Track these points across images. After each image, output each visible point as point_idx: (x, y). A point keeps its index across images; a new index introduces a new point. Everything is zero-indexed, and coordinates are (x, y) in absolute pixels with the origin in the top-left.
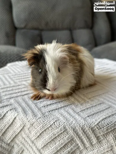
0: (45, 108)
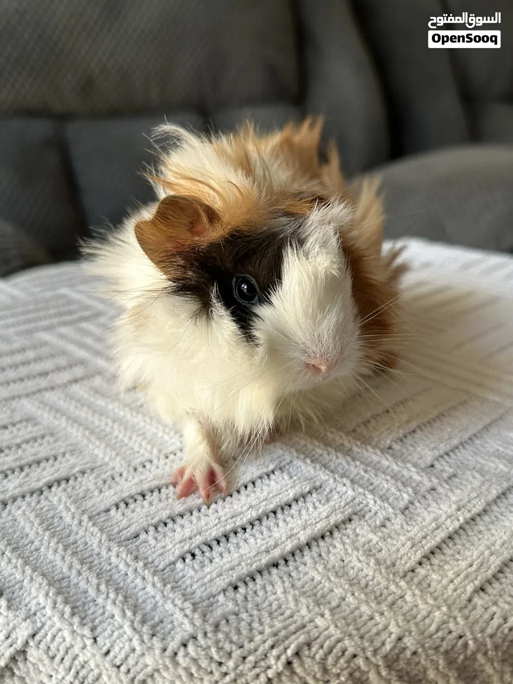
0: (203, 566)
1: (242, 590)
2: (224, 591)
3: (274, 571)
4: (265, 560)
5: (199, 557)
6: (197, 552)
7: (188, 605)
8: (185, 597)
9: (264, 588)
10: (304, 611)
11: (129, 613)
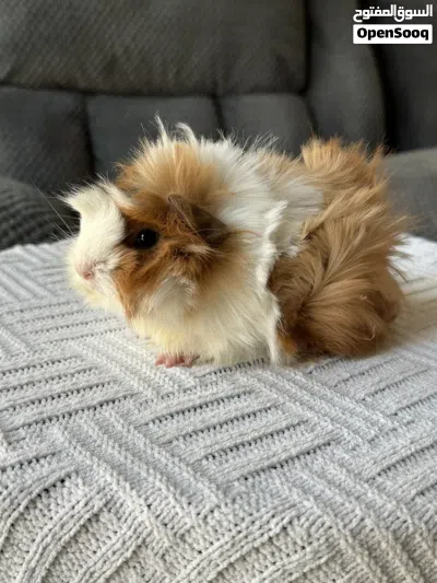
1: (250, 480)
2: (238, 479)
3: (274, 471)
4: (266, 463)
5: (218, 458)
6: (216, 454)
7: (213, 486)
8: (210, 481)
9: (266, 480)
10: (295, 497)
11: (172, 488)
